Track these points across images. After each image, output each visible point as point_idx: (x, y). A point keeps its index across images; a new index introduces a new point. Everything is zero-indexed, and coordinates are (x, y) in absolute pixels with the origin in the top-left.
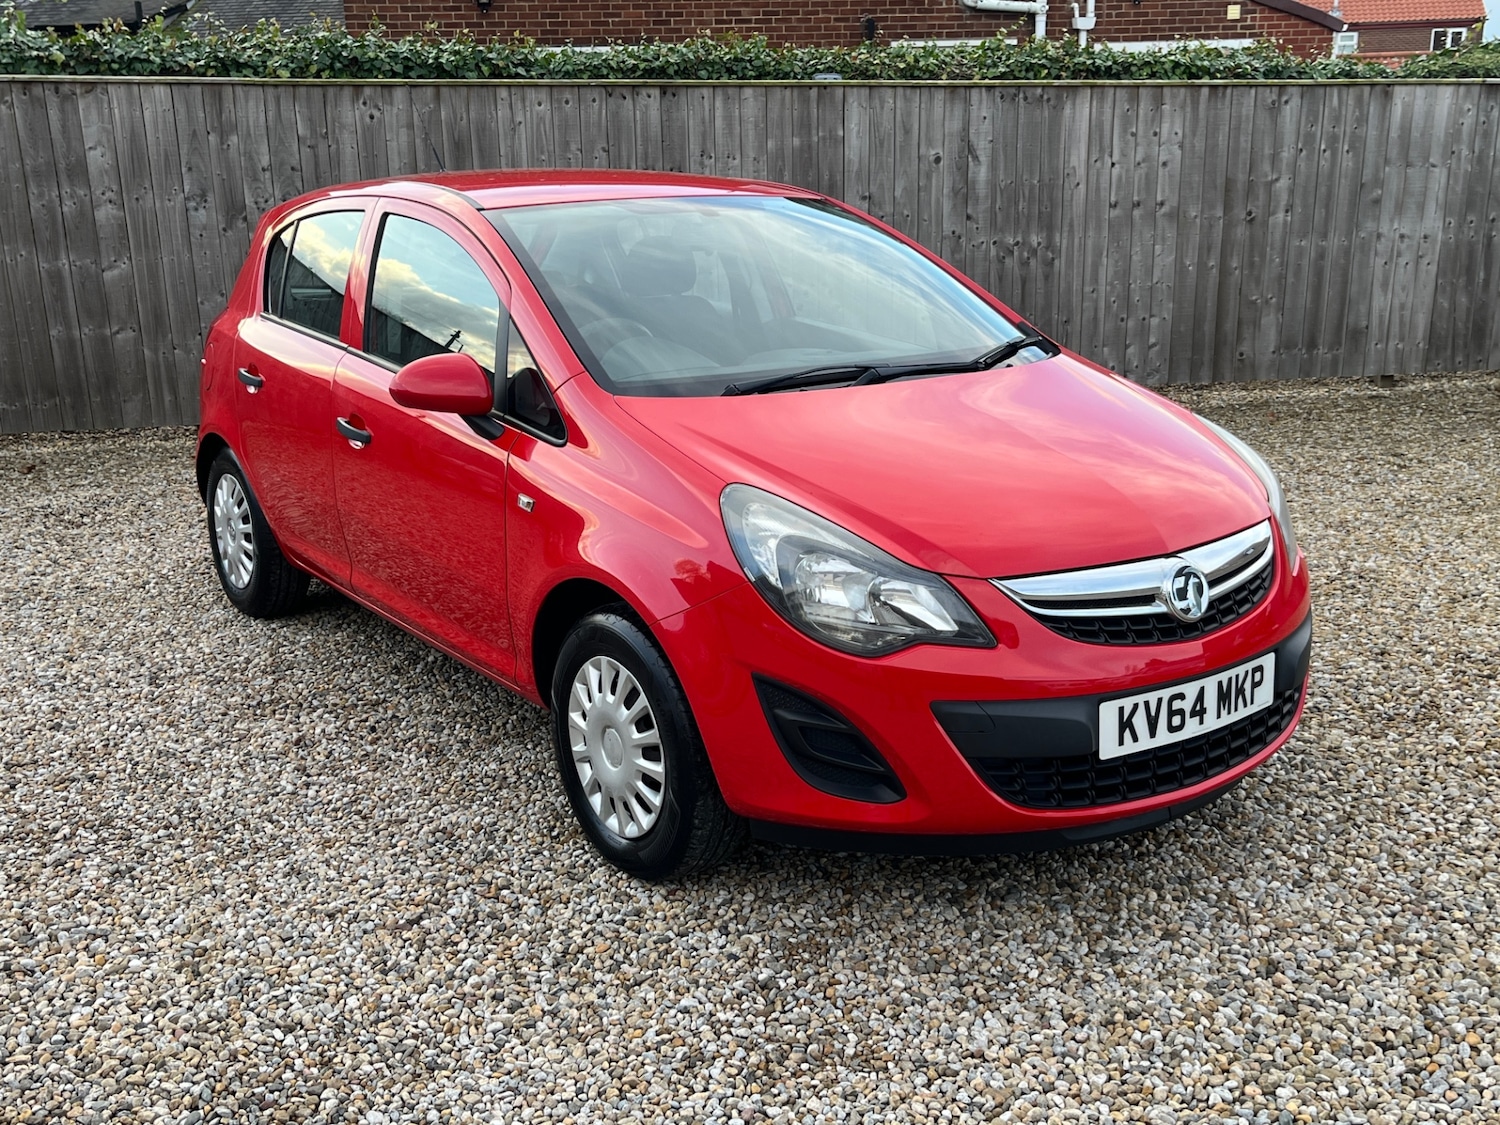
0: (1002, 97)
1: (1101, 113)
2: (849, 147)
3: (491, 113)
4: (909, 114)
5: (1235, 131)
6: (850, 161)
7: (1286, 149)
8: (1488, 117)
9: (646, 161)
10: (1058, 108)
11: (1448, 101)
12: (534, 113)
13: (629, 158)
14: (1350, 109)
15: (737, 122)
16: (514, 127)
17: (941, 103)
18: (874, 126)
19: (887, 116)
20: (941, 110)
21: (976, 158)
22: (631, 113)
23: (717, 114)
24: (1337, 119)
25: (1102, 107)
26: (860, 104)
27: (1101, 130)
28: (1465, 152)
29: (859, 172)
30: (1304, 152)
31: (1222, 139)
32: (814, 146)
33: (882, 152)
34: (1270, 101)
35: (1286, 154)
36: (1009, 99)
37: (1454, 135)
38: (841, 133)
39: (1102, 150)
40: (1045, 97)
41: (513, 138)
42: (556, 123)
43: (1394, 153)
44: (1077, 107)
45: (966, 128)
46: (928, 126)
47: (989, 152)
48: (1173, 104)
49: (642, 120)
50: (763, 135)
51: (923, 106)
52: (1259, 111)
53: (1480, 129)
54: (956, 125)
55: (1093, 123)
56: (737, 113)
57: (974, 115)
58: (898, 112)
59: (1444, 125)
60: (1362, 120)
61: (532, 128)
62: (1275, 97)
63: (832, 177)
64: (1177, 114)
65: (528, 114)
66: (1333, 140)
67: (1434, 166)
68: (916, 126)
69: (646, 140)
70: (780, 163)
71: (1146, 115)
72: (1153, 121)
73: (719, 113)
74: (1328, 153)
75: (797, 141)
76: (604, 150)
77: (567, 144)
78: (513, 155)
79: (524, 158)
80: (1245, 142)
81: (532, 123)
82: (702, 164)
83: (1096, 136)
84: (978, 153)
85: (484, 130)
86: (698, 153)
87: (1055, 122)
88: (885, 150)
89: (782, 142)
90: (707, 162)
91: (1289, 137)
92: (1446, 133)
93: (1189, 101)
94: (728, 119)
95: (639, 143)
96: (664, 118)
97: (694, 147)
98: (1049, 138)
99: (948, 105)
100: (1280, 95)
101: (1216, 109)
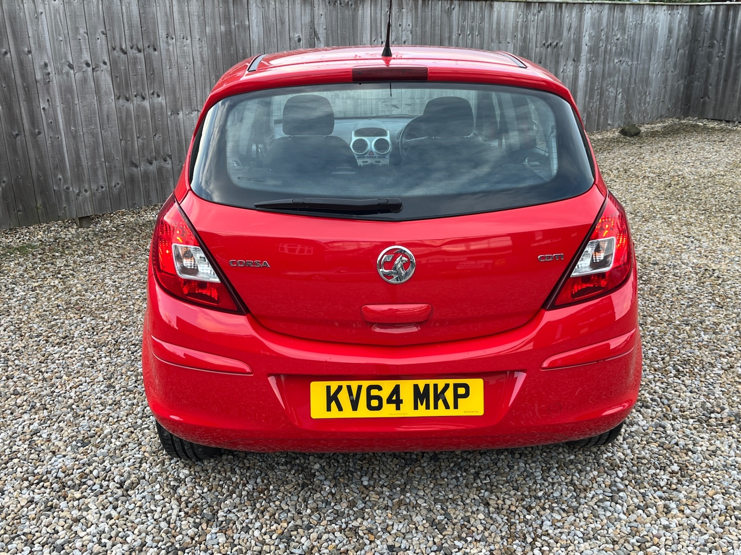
0: (329, 3)
1: (376, 13)
2: (253, 32)
3: (19, 5)
4: (283, 12)
5: (434, 23)
6: (253, 41)
7: (454, 34)
8: (527, 18)
9: (132, 42)
10: (356, 10)
11: (513, 10)
12: (51, 6)
13: (120, 38)
14: (478, 13)
15: (187, 15)
16: (37, 16)
17: (299, 6)
18: (265, 18)
19: (271, 13)
20: (300, 9)
21: (318, 39)
22: (120, 7)
23: (174, 10)
24: (473, 18)
25: (376, 10)
26: (256, 5)
27: (376, 23)
28: (519, 36)
29: (259, 47)
30: (461, 36)
31: (428, 27)
32: (233, 31)
33: (270, 35)
34: (447, 8)
35: (454, 37)
36: (332, 4)
37: (515, 28)
38: (247, 23)
39: (376, 35)
40: (350, 3)
41: (38, 24)
42: (68, 14)
43: (494, 36)
44: (365, 9)
45: (312, 22)
46: (293, 18)
47: (324, 35)
48: (407, 9)
49: (127, 12)
50: (203, 25)
51: (290, 6)
52: (443, 13)
53: (524, 26)
54: (307, 19)
55: (372, 19)
56: (187, 10)
57: (316, 13)
58: (277, 10)
59: (512, 22)
60: (482, 19)
61: (51, 17)
62: (449, 6)
63: (244, 50)
64: (409, 14)
65: (47, 6)
66: (472, 29)
67: (509, 43)
68: (288, 20)
69: (131, 27)
70: (214, 42)
71: (395, 14)
72: (399, 18)
73: (175, 9)
74: (470, 36)
75: (223, 28)
76: (103, 34)
77: (77, 29)
78: (38, 37)
79: (47, 38)
80: (438, 32)
81: (50, 13)
82: (167, 42)
83: (374, 26)
84: (319, 35)
85: (15, 18)
86: (164, 35)
87: (354, 18)
88: (272, 33)
89: (215, 28)
90: (170, 41)
91: (455, 28)
92: (513, 26)
93: (414, 7)
94: (181, 12)
95: (126, 28)
96: (142, 12)
97: (162, 33)
98: (353, 27)
99: (303, 7)
100: (451, 5)
101: (425, 12)
